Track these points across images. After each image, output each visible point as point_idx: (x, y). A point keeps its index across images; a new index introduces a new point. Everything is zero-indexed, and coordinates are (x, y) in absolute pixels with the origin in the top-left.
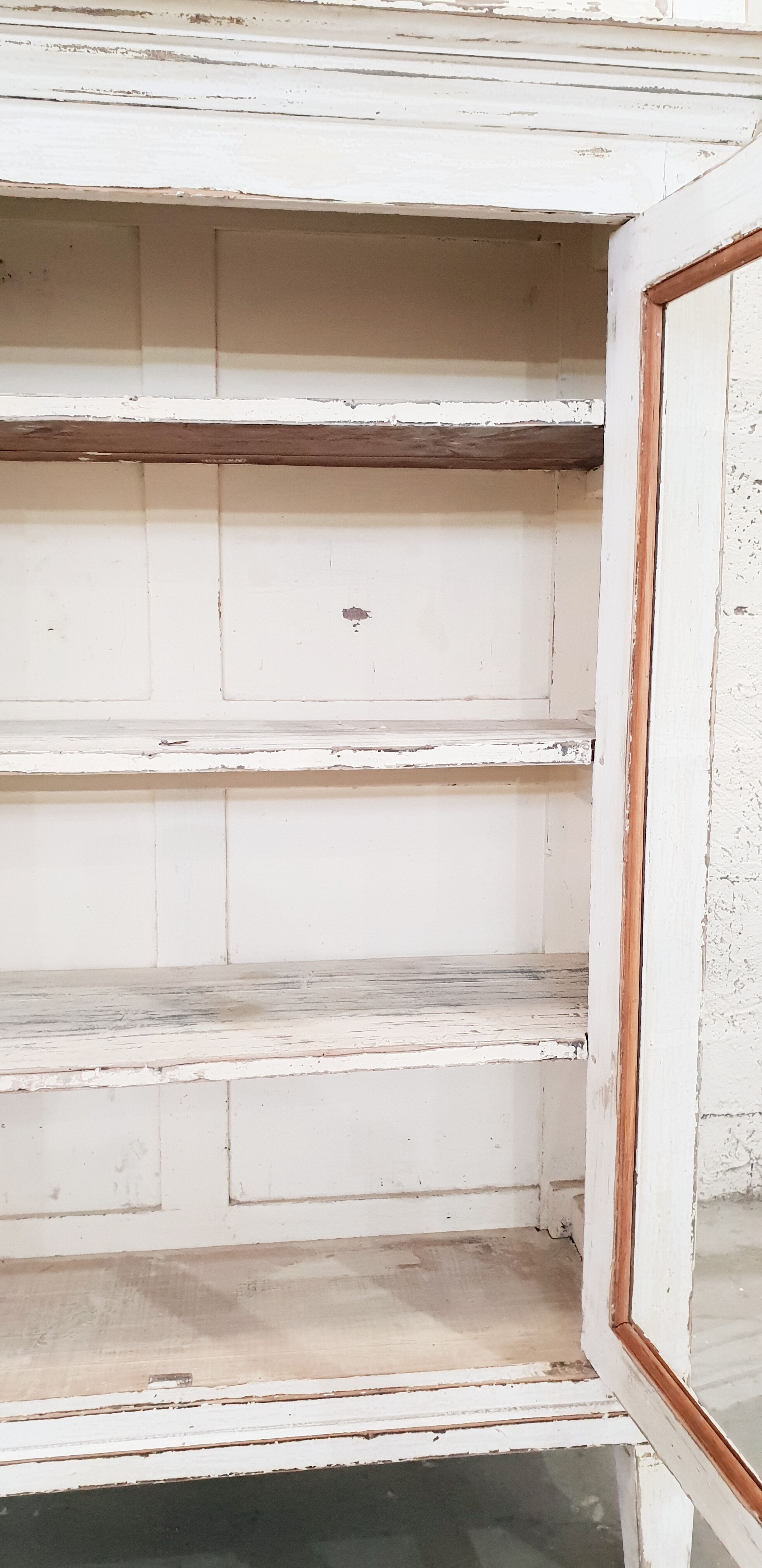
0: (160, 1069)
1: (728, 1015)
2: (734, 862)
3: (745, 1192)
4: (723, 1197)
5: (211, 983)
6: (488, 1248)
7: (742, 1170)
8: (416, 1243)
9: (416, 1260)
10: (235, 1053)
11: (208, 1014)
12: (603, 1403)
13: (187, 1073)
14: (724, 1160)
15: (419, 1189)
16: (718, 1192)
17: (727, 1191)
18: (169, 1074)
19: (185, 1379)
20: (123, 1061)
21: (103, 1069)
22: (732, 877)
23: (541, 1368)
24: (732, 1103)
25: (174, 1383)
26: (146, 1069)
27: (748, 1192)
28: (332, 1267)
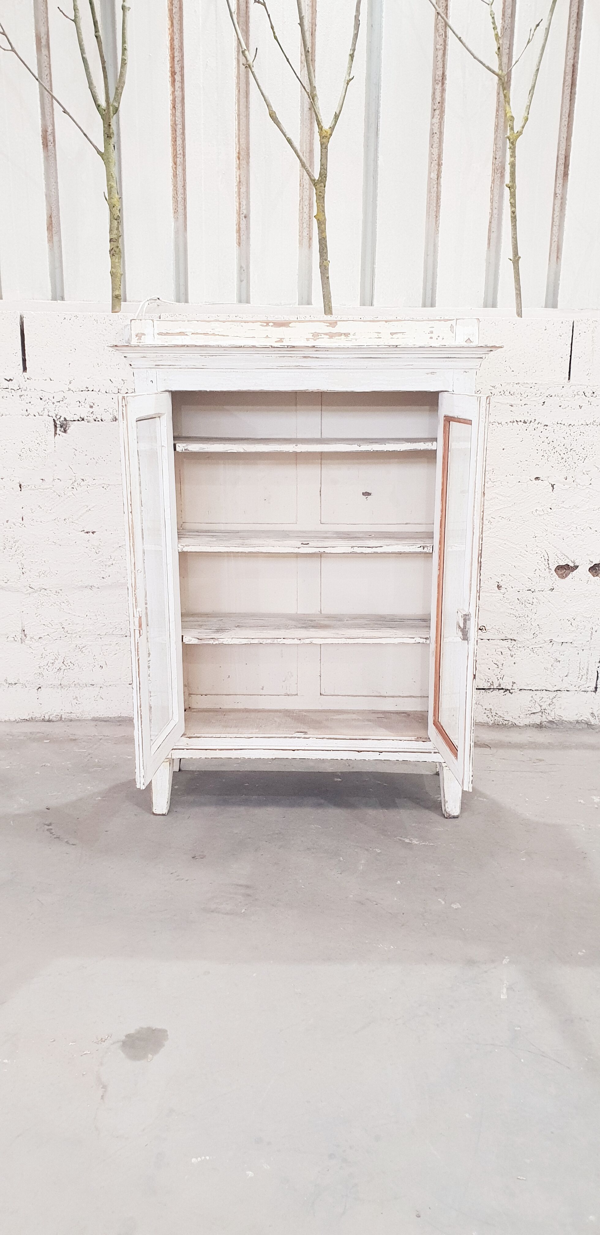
0: (300, 639)
1: (531, 647)
2: (533, 584)
3: (539, 724)
4: (529, 725)
5: (315, 619)
6: (409, 715)
7: (538, 714)
8: (384, 712)
9: (383, 716)
10: (321, 636)
11: (313, 627)
12: (432, 749)
13: (308, 641)
14: (529, 709)
15: (386, 695)
16: (527, 723)
17: (531, 723)
18: (302, 641)
19: (305, 733)
20: (290, 637)
21: (284, 638)
22: (533, 590)
23: (413, 738)
24: (533, 685)
25: (302, 734)
26: (296, 639)
27: (541, 724)
28: (354, 716)
